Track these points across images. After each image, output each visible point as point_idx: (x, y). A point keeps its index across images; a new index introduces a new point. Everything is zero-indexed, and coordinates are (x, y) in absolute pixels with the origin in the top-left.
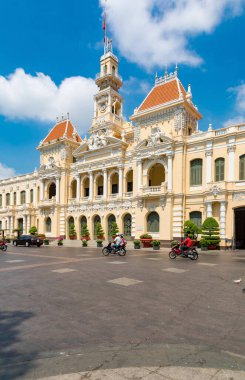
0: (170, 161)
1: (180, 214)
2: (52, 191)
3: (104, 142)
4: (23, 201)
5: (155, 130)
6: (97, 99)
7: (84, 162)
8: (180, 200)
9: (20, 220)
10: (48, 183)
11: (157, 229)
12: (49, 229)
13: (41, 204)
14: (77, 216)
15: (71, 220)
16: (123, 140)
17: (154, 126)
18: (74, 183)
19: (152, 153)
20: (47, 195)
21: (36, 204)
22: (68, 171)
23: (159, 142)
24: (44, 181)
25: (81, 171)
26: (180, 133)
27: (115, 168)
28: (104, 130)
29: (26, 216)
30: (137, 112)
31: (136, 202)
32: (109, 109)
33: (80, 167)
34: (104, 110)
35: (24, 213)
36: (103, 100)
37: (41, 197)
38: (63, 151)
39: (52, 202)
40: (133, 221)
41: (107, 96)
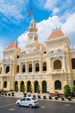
2: (8, 70)
3: (32, 51)
5: (56, 47)
6: (29, 35)
7: (23, 58)
10: (6, 66)
14: (19, 81)
16: (41, 50)
18: (18, 67)
19: (56, 56)
20: (5, 71)
23: (58, 51)
24: (4, 65)
25: (22, 62)
27: (38, 61)
28: (32, 46)
32: (34, 39)
33: (21, 60)
34: (32, 39)
36: (31, 35)
37: (2, 72)
39: (7, 75)
40: (47, 84)
41: (33, 34)
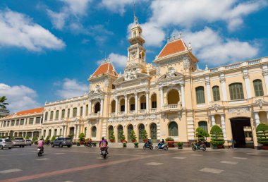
0: (182, 88)
1: (192, 123)
2: (97, 108)
3: (135, 76)
4: (75, 115)
5: (171, 69)
7: (121, 88)
8: (191, 113)
9: (72, 129)
11: (176, 134)
12: (94, 135)
13: (89, 117)
14: (115, 125)
15: (111, 128)
16: (148, 74)
17: (170, 66)
18: (114, 102)
19: (170, 83)
20: (93, 111)
21: (84, 117)
22: (109, 94)
23: (174, 76)
24: (92, 101)
25: (119, 94)
26: (188, 70)
27: (144, 92)
28: (135, 69)
29: (77, 126)
30: (157, 58)
31: (160, 115)
32: (138, 56)
33: (119, 92)
34: (134, 57)
35: (75, 123)
36: (133, 51)
37: (89, 112)
38: (106, 82)
39: (97, 116)
40: (158, 128)
41: (137, 48)
